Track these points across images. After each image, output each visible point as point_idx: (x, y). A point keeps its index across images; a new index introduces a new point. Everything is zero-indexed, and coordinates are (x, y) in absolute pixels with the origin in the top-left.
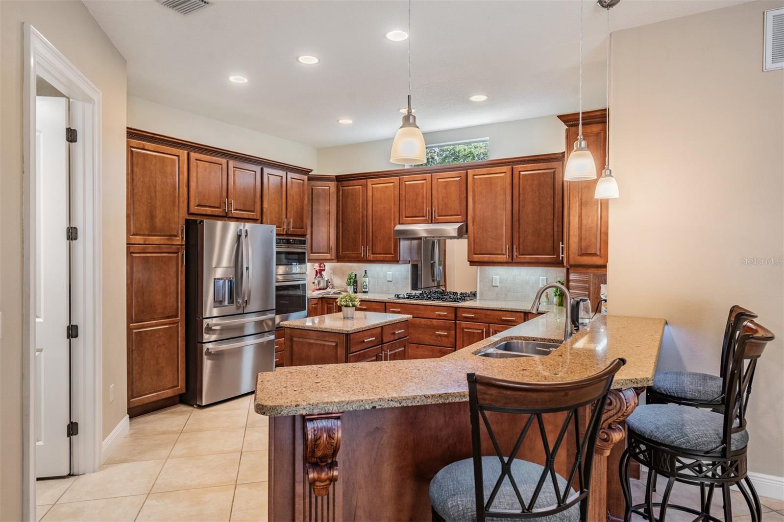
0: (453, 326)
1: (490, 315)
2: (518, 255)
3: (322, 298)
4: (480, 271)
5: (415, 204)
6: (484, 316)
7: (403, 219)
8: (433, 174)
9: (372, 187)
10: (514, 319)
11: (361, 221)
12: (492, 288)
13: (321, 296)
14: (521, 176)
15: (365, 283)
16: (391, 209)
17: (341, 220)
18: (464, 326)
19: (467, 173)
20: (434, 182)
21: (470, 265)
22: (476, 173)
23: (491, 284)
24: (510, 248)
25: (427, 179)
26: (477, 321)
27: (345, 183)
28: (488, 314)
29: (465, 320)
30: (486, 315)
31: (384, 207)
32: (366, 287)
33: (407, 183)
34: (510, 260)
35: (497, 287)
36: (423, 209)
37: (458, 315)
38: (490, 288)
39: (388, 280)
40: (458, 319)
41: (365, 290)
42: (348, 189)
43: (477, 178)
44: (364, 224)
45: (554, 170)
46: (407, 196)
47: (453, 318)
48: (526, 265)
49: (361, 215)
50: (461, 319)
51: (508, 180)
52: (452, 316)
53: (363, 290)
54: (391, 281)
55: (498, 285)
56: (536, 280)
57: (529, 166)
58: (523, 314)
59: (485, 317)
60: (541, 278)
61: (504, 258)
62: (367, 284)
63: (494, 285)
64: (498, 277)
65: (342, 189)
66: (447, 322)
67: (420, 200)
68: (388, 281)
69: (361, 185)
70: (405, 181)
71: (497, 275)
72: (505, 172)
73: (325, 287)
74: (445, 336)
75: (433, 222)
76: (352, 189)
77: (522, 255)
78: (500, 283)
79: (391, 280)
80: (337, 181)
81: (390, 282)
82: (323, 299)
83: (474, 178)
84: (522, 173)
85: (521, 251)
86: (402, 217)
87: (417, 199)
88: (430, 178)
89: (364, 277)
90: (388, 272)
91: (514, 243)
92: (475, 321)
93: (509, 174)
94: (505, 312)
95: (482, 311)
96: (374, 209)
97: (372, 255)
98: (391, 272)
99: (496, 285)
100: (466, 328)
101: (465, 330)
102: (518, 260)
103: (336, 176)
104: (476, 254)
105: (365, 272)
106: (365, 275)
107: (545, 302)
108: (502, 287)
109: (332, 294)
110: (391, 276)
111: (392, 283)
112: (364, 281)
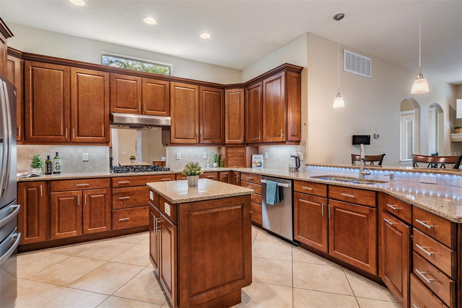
2: (202, 139)
5: (127, 98)
7: (114, 108)
8: (143, 78)
9: (78, 76)
11: (63, 104)
12: (177, 161)
14: (204, 93)
15: (57, 165)
17: (31, 100)
19: (170, 84)
20: (144, 84)
22: (177, 85)
23: (175, 158)
25: (138, 81)
27: (37, 64)
31: (93, 96)
32: (59, 168)
33: (118, 80)
34: (198, 142)
35: (179, 160)
36: (134, 103)
38: (175, 161)
41: (58, 171)
42: (42, 70)
43: (177, 89)
45: (220, 93)
46: (118, 90)
49: (62, 99)
51: (197, 94)
53: (55, 171)
54: (88, 161)
55: (180, 159)
56: (201, 155)
57: (208, 88)
60: (204, 153)
62: (60, 165)
63: (177, 159)
64: (180, 153)
65: (33, 70)
67: (131, 95)
68: (84, 161)
69: (63, 71)
70: (116, 78)
71: (179, 152)
72: (195, 89)
75: (143, 113)
76: (48, 71)
78: (181, 157)
80: (22, 59)
81: (86, 162)
83: (174, 88)
84: (204, 91)
86: (114, 106)
87: (128, 94)
88: (140, 81)
90: (84, 153)
93: (197, 91)
96: (80, 95)
97: (77, 137)
98: (88, 153)
99: (179, 159)
102: (202, 142)
103: (23, 53)
104: (176, 138)
105: (57, 153)
106: (56, 157)
107: (208, 166)
108: (182, 160)
109: (29, 177)
110: (88, 156)
111: (88, 162)
112: (57, 162)
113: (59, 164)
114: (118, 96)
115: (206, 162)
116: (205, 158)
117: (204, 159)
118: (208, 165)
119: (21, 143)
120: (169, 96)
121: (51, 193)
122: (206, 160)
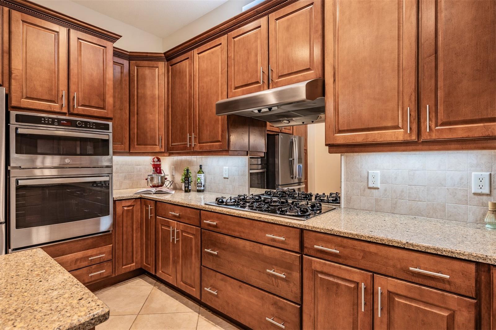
0: (297, 263)
1: (376, 254)
2: (433, 126)
3: (140, 198)
4: (346, 163)
5: (247, 66)
6: (362, 254)
7: (231, 91)
8: (270, 15)
9: (199, 59)
10: (448, 277)
11: (188, 103)
12: (369, 190)
13: (138, 196)
15: (199, 181)
16: (218, 82)
17: (170, 105)
18: (318, 268)
20: (272, 26)
21: (330, 152)
23: (365, 184)
24: (414, 114)
25: (262, 25)
26: (345, 262)
28: (370, 253)
29: (319, 255)
30: (366, 254)
31: (211, 80)
32: (200, 185)
33: (235, 39)
34: (414, 137)
35: (378, 188)
36: (257, 71)
37: (306, 245)
38: (364, 190)
39: (225, 176)
40: (306, 251)
41: (199, 188)
44: (191, 106)
46: (236, 58)
47: (297, 249)
48: (453, 146)
49: (188, 95)
50: (312, 253)
52: (295, 244)
55: (379, 186)
58: (473, 267)
59: (363, 257)
61: (399, 135)
62: (203, 181)
63: (371, 185)
65: (171, 71)
66: (285, 254)
67: (253, 58)
68: (225, 178)
69: (189, 58)
70: (234, 37)
71: (376, 169)
73: (160, 184)
74: (282, 279)
75: (270, 87)
76: (179, 66)
77: (442, 124)
78: (382, 183)
79: (227, 177)
80: (166, 60)
81: (226, 179)
82: (142, 199)
85: (442, 116)
86: (231, 88)
87: (248, 58)
88: (266, 22)
89: (198, 173)
90: (224, 167)
91: (423, 101)
92: (340, 260)
94: (417, 255)
95: (356, 242)
96: (200, 84)
97: (198, 145)
98: (228, 167)
99: (375, 186)
100: (322, 273)
101: (320, 276)
102: (434, 136)
103: (165, 54)
104: (340, 132)
105: (201, 166)
106: (200, 171)
107: (490, 223)
108: (385, 190)
109: (154, 193)
110: (227, 171)
111: (228, 180)
112: (198, 178)
113: (200, 180)
114: (236, 67)
115: (485, 205)
116: (479, 191)
117: (475, 194)
118: (487, 220)
119: (167, 155)
120: (320, 27)
121: (157, 217)
122: (485, 198)
